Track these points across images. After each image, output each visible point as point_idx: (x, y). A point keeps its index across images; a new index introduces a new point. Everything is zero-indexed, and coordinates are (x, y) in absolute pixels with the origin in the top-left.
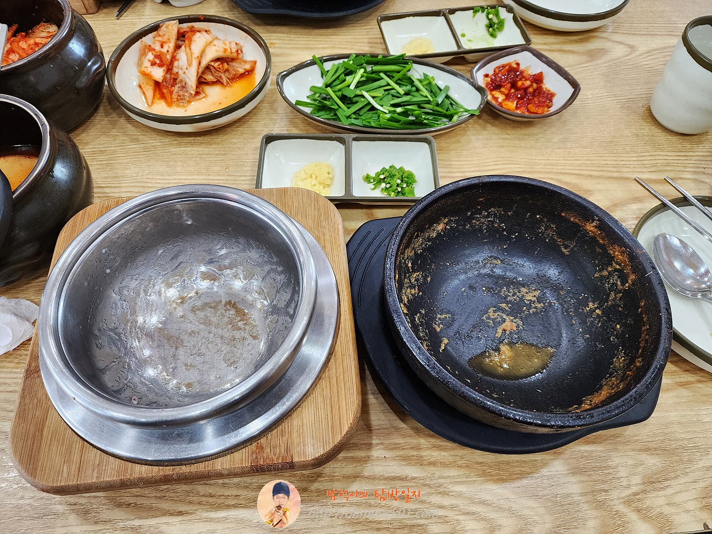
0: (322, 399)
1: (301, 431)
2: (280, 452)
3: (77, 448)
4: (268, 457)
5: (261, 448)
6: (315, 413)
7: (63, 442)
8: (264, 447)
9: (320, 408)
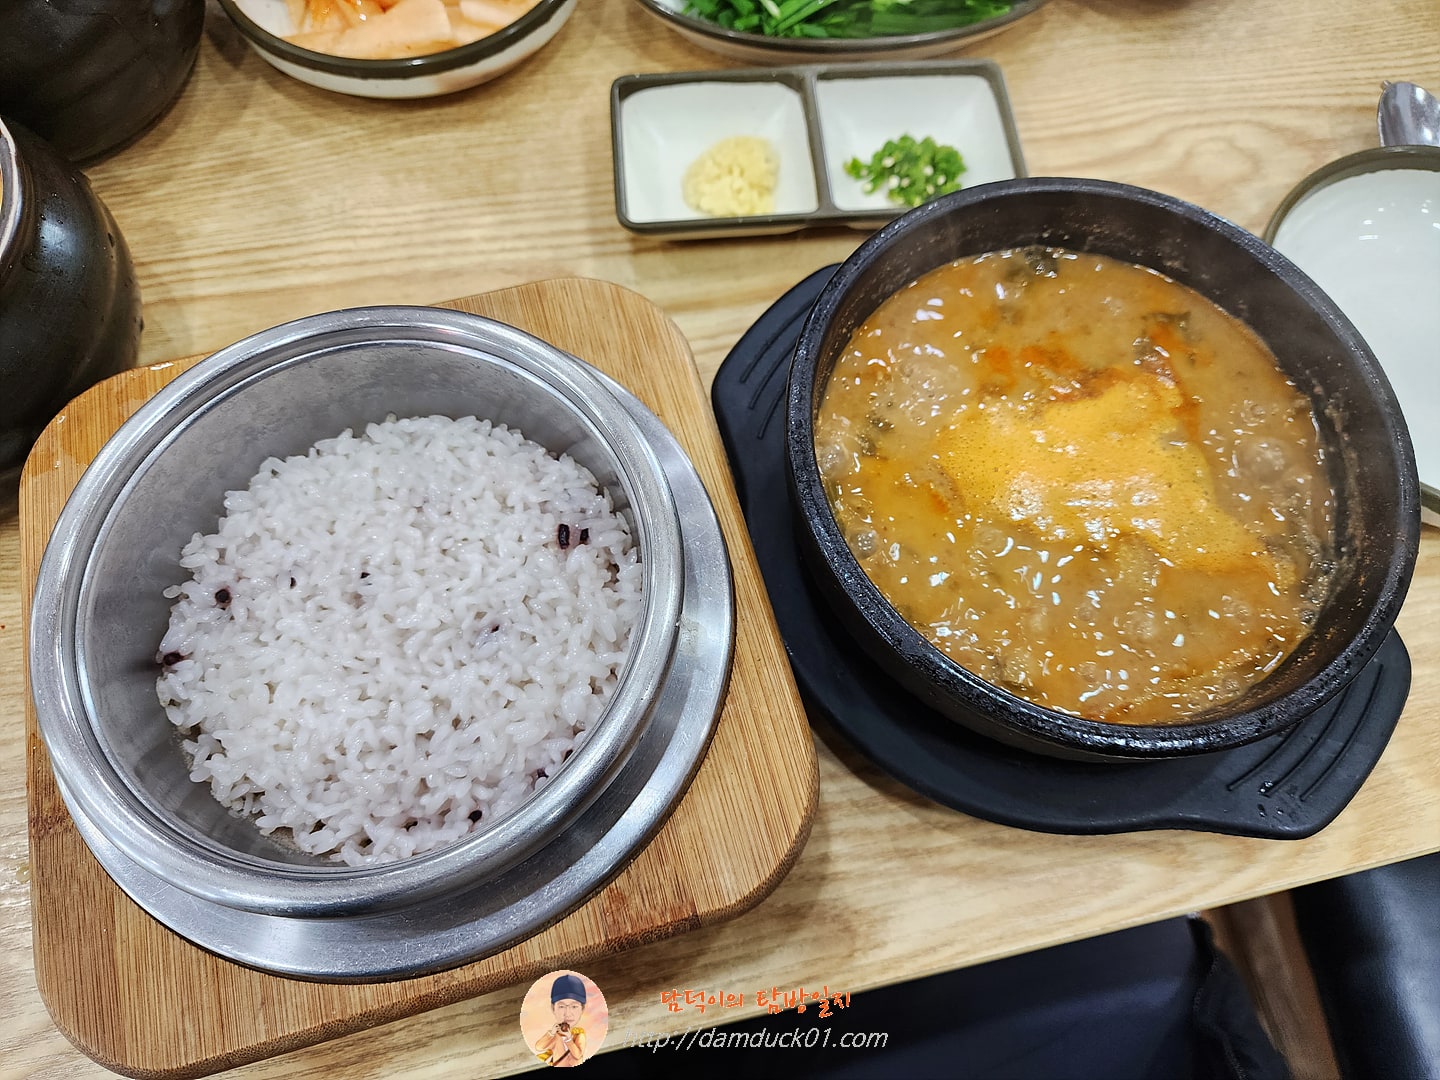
0: (730, 766)
1: (700, 844)
2: (665, 898)
3: (203, 975)
4: (640, 916)
5: (621, 899)
6: (723, 798)
7: (167, 968)
8: (627, 894)
9: (730, 788)
